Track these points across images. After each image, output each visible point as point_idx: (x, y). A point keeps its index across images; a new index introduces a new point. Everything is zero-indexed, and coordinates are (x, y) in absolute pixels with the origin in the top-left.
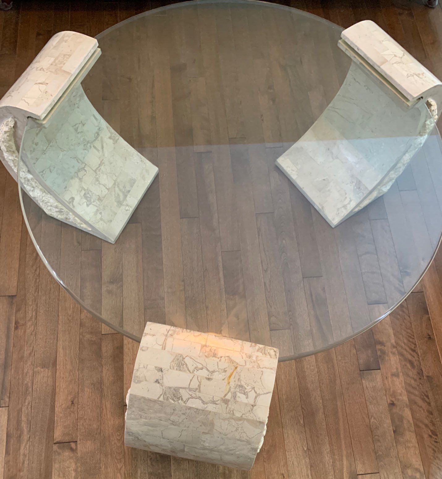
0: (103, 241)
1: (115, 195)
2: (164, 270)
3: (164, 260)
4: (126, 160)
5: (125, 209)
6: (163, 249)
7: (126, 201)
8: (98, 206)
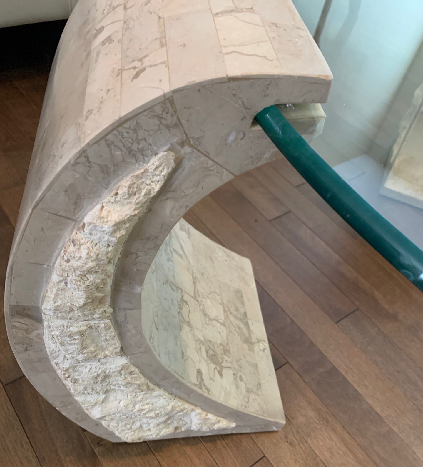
0: (253, 436)
1: (235, 330)
2: (395, 429)
3: (378, 410)
4: (213, 262)
5: (261, 350)
6: (359, 390)
7: (253, 334)
8: (230, 365)
